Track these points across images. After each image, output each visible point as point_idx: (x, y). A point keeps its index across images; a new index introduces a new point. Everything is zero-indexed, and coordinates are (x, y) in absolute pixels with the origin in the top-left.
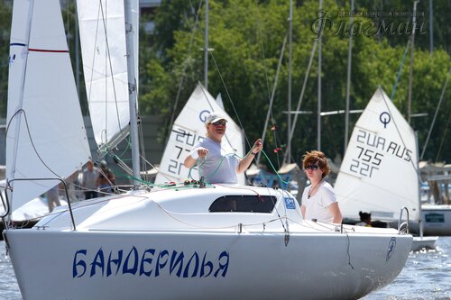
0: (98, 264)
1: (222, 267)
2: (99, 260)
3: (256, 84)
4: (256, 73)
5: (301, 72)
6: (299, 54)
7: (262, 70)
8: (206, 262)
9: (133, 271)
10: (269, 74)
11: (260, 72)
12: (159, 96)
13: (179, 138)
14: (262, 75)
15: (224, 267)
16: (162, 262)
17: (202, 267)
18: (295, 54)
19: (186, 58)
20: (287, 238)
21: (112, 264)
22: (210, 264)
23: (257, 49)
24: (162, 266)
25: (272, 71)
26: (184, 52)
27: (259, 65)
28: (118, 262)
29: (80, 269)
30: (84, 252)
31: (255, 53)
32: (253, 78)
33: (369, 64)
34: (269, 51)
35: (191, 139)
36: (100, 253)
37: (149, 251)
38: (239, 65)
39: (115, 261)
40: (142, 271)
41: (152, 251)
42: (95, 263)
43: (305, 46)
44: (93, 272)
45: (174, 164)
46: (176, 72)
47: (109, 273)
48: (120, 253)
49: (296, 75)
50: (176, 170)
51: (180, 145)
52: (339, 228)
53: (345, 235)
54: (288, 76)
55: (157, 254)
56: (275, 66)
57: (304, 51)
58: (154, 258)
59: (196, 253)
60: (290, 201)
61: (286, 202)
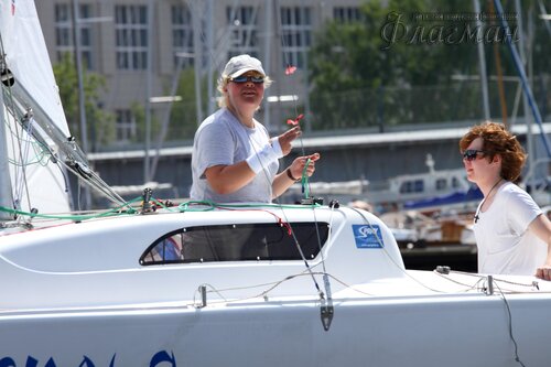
20: (327, 313)
59: (87, 360)
60: (369, 231)
61: (356, 233)
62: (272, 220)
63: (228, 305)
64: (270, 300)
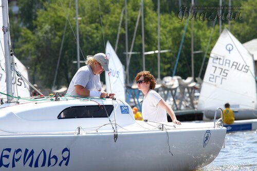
1: (64, 159)
3: (87, 39)
4: (87, 33)
6: (111, 21)
7: (90, 31)
8: (51, 157)
10: (94, 33)
11: (88, 32)
12: (30, 48)
13: (215, 61)
14: (90, 34)
15: (67, 159)
16: (16, 157)
17: (49, 159)
18: (108, 21)
19: (45, 25)
20: (116, 136)
22: (55, 157)
23: (86, 19)
24: (17, 160)
25: (95, 31)
26: (43, 22)
27: (88, 28)
31: (85, 21)
32: (84, 36)
33: (151, 25)
34: (92, 20)
35: (221, 61)
37: (6, 149)
40: (1, 165)
41: (9, 150)
43: (114, 16)
45: (212, 77)
46: (40, 34)
50: (214, 80)
51: (215, 65)
53: (166, 131)
55: (13, 151)
56: (97, 28)
57: (113, 19)
58: (11, 154)
59: (43, 150)
60: (125, 108)
61: (121, 109)
62: (96, 104)
63: (87, 134)
64: (99, 132)
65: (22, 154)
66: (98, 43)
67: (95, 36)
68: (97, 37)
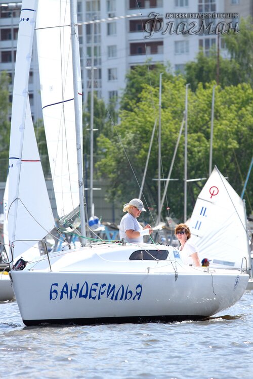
0: (65, 292)
1: (137, 294)
2: (65, 290)
5: (220, 144)
6: (219, 130)
8: (128, 291)
9: (85, 296)
10: (195, 146)
15: (139, 294)
16: (102, 291)
17: (126, 294)
18: (216, 129)
20: (176, 276)
21: (73, 292)
22: (130, 292)
24: (102, 293)
25: (197, 143)
28: (76, 291)
29: (54, 295)
30: (56, 285)
36: (66, 285)
37: (94, 284)
38: (170, 139)
39: (75, 290)
40: (90, 297)
41: (97, 284)
42: (63, 292)
44: (62, 297)
47: (71, 297)
48: (78, 285)
49: (215, 146)
52: (207, 270)
53: (210, 274)
54: (209, 147)
55: (99, 286)
56: (199, 140)
57: (223, 127)
58: (98, 288)
59: (122, 286)
61: (174, 254)
65: (106, 288)
66: (200, 160)
67: (196, 149)
68: (199, 152)
